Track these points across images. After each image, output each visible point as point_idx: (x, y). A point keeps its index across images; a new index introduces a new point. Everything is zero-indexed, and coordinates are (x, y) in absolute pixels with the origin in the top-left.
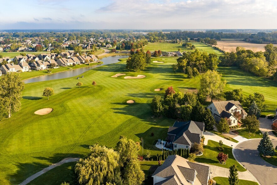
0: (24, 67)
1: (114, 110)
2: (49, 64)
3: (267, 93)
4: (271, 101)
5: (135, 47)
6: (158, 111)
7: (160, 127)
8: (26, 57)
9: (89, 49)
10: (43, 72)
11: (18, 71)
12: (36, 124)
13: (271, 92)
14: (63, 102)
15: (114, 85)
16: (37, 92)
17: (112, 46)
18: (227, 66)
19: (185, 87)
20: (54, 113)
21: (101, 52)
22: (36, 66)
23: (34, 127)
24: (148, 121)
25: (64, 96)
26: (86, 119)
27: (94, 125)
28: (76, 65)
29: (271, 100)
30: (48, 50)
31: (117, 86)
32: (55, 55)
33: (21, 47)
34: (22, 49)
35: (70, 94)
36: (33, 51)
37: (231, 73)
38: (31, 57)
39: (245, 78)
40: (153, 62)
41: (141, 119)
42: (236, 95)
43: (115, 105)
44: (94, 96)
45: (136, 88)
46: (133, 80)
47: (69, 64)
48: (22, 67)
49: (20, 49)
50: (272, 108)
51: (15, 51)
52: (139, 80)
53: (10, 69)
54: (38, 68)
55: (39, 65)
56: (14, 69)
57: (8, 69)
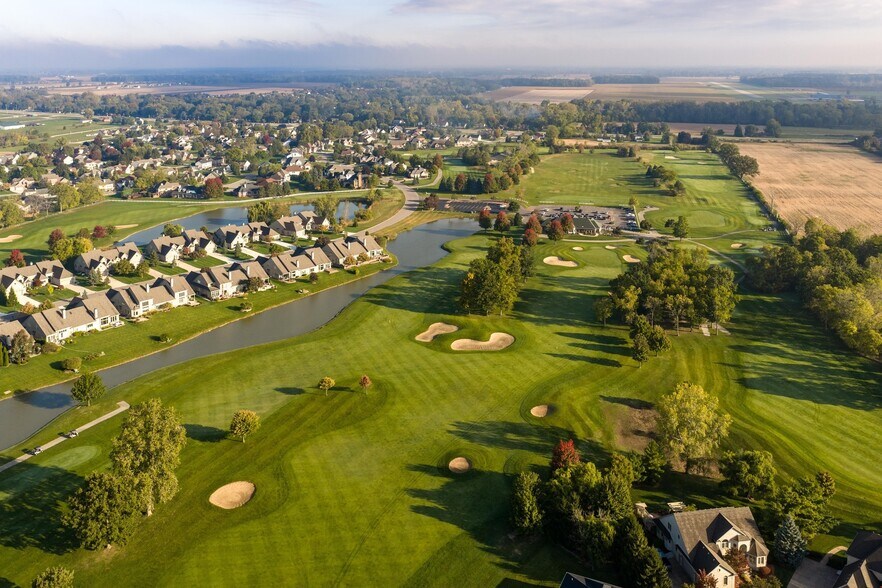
0: (177, 295)
1: (415, 496)
2: (245, 278)
3: (859, 441)
4: (861, 479)
5: (495, 186)
6: (526, 523)
7: (527, 581)
8: (181, 240)
9: (359, 188)
10: (230, 308)
11: (161, 307)
12: (216, 543)
13: (871, 437)
14: (282, 454)
15: (420, 382)
16: (213, 403)
17: (427, 174)
18: (769, 293)
19: (623, 395)
20: (258, 504)
21: (393, 207)
22: (209, 286)
23: (209, 558)
24: (497, 553)
25: (283, 428)
26: (339, 532)
27: (358, 562)
28: (320, 277)
29: (864, 474)
30: (240, 194)
31: (430, 386)
32: (262, 228)
33: (164, 182)
34: (168, 189)
35: (300, 422)
36: (199, 199)
37: (771, 333)
38: (193, 239)
39: (809, 359)
40: (546, 260)
41: (481, 541)
42: (750, 471)
43: (418, 473)
44: (363, 433)
45: (481, 396)
46: (477, 357)
47: (299, 273)
48: (171, 292)
49: (162, 190)
50: (852, 515)
51: (147, 195)
52: (493, 358)
53: (141, 303)
54: (215, 294)
55: (216, 285)
56: (151, 301)
57: (135, 301)
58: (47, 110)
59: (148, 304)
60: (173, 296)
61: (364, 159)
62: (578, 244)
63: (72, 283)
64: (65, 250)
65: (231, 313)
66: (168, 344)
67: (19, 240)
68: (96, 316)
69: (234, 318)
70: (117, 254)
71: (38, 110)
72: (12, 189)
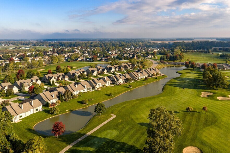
0: (107, 82)
2: (125, 78)
5: (179, 58)
10: (124, 87)
11: (103, 86)
21: (150, 63)
22: (115, 80)
28: (148, 79)
30: (102, 60)
33: (80, 57)
34: (81, 59)
36: (90, 62)
47: (140, 78)
48: (105, 81)
49: (79, 59)
51: (75, 61)
53: (97, 84)
54: (118, 83)
55: (118, 80)
56: (100, 84)
57: (96, 83)
58: (35, 45)
59: (99, 85)
60: (106, 83)
61: (131, 53)
62: (224, 72)
63: (68, 80)
64: (64, 70)
65: (126, 89)
66: (112, 97)
67: (44, 70)
68: (86, 87)
69: (128, 90)
70: (79, 72)
71: (33, 45)
72: (36, 59)
